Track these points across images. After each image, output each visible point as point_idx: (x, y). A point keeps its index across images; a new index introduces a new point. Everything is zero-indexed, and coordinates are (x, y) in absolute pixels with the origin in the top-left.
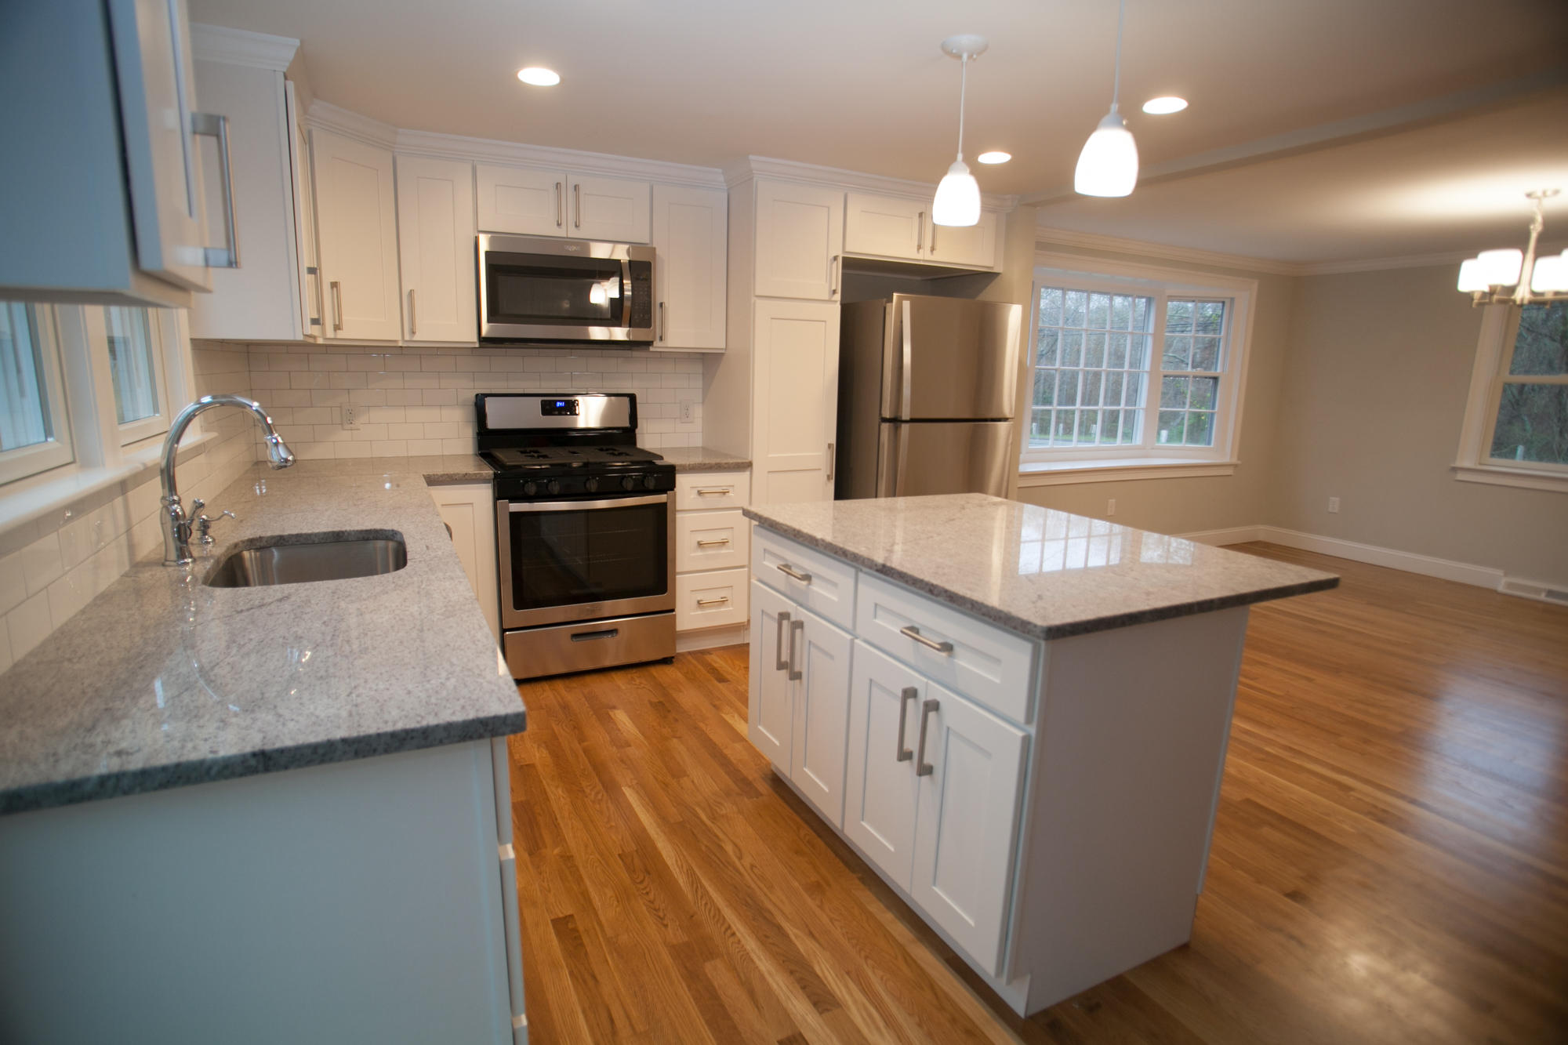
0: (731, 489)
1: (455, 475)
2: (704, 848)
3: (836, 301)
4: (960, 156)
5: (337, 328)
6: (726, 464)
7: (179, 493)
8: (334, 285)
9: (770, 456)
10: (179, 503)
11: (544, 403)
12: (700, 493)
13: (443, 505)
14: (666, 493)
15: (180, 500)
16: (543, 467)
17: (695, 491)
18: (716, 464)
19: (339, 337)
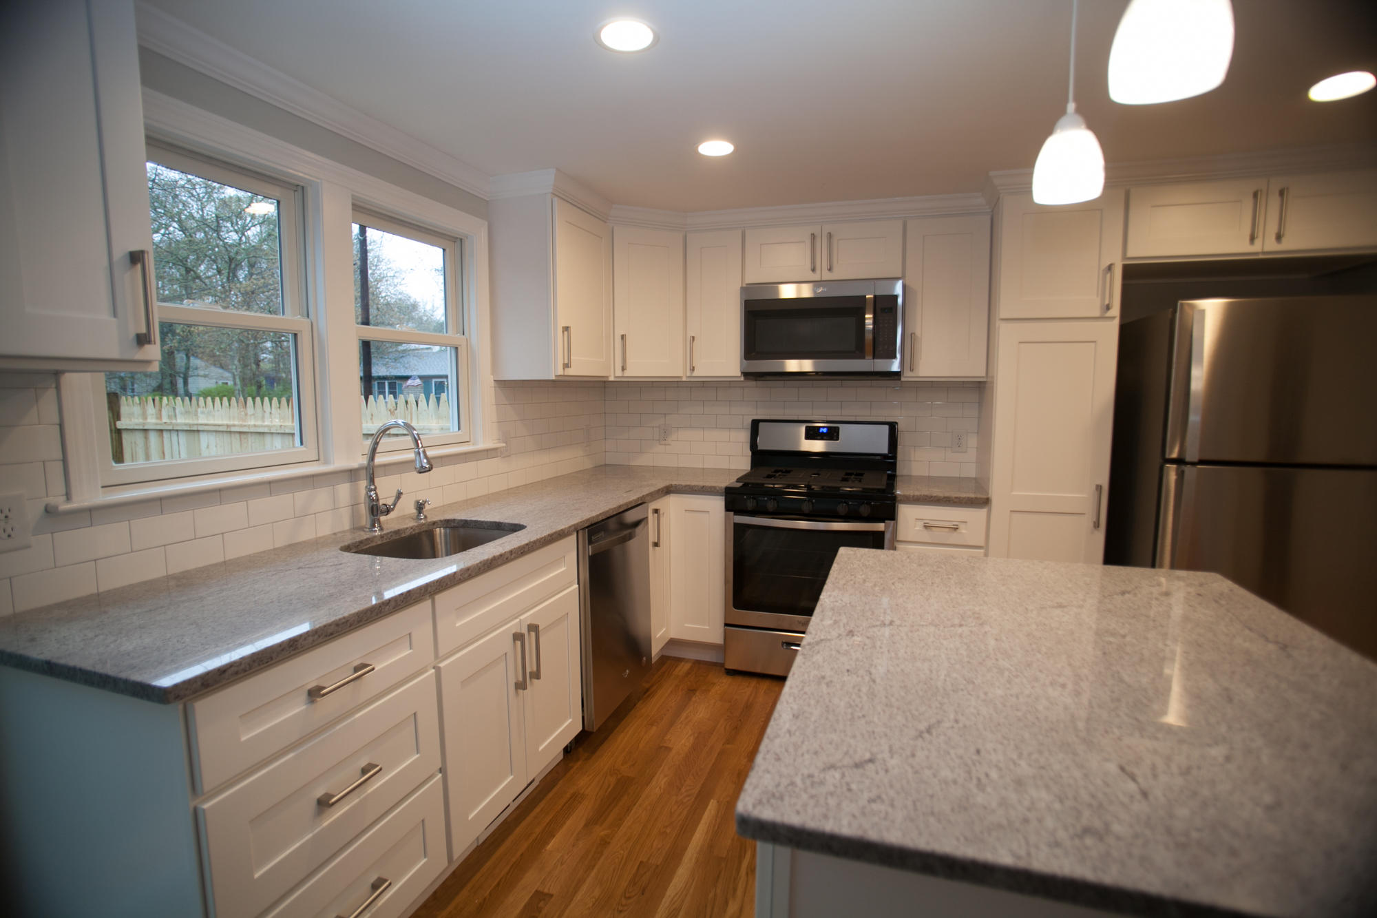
0: (962, 526)
1: (695, 486)
2: (711, 895)
3: (1113, 318)
4: (1071, 107)
5: (623, 369)
6: (956, 498)
7: (376, 484)
8: (623, 337)
9: (1014, 493)
10: (375, 490)
11: (808, 429)
12: (926, 527)
13: (686, 510)
14: (884, 522)
15: (376, 488)
16: (776, 486)
17: (921, 524)
18: (945, 497)
19: (626, 375)
